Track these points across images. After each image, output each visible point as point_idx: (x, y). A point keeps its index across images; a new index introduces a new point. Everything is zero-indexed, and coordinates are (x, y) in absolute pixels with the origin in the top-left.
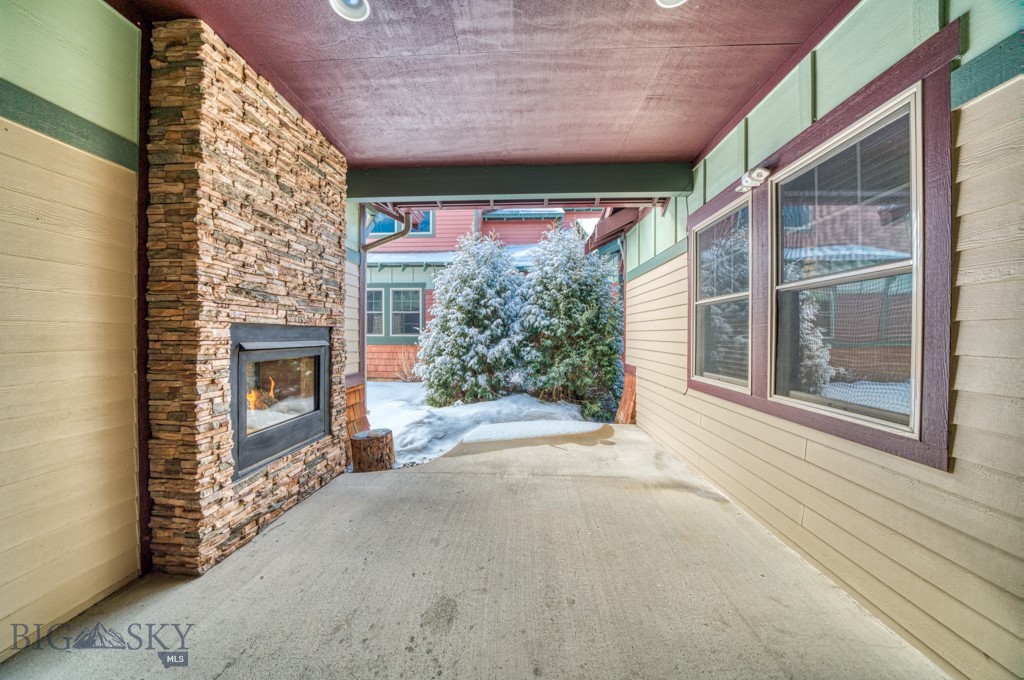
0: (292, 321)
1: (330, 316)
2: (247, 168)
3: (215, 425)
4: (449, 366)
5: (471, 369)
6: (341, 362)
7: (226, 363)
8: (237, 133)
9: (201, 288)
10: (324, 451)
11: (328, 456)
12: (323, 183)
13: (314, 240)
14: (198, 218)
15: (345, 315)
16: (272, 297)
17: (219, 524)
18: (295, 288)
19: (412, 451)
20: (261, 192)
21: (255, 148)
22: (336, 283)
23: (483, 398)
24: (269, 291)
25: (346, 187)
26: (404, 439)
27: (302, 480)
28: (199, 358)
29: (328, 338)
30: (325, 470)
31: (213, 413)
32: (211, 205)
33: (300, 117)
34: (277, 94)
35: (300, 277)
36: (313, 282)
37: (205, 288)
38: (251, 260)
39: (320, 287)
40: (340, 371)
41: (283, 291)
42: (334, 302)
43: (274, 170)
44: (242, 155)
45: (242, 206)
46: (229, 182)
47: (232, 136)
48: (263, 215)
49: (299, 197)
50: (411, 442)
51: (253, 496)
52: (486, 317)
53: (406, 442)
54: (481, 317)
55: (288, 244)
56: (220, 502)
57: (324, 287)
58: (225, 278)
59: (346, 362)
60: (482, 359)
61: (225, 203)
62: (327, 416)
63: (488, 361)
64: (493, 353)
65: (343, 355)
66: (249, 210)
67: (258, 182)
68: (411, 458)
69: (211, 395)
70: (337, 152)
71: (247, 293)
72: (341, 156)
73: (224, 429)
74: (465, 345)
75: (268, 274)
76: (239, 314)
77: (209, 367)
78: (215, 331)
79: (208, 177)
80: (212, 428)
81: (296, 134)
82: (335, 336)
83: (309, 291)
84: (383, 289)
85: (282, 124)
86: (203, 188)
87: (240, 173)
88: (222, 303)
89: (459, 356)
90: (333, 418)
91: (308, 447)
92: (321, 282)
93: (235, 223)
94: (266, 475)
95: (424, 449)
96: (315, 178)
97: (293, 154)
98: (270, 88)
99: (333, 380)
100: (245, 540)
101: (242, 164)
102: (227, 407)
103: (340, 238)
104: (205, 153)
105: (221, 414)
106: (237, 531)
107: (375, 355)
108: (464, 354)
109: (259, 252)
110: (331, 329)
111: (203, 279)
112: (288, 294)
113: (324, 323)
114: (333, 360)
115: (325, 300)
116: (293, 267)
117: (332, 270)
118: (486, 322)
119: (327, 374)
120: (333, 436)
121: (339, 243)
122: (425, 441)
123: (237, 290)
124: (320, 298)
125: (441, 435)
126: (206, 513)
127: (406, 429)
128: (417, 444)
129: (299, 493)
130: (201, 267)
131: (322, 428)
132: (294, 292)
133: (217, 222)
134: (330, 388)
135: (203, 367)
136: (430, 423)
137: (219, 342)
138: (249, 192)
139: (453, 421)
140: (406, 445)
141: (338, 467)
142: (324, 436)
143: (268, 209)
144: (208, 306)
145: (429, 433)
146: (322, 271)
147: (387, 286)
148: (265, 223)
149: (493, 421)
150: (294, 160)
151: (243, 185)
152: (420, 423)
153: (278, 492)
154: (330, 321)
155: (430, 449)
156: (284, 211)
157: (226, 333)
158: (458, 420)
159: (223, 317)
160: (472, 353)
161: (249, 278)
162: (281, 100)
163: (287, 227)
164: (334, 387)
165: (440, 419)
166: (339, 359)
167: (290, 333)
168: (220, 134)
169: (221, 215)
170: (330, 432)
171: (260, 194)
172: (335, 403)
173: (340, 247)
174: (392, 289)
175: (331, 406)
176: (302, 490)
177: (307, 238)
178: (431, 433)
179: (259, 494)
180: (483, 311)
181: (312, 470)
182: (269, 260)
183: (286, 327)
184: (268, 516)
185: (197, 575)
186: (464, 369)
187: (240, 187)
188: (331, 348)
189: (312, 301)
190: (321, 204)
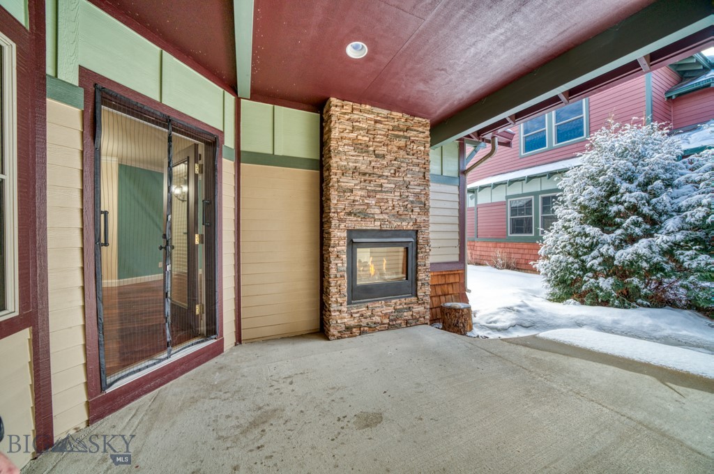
0: (384, 227)
1: (415, 223)
2: (356, 153)
3: (338, 276)
4: (564, 264)
5: (591, 269)
6: (426, 252)
7: (345, 248)
8: (350, 139)
9: (331, 215)
10: (411, 305)
11: (414, 310)
12: (409, 143)
13: (402, 179)
14: (331, 184)
15: (430, 222)
16: (371, 215)
17: (339, 321)
18: (386, 209)
19: (492, 329)
20: (363, 163)
21: (360, 142)
22: (422, 202)
23: (605, 303)
24: (369, 212)
25: (430, 139)
26: (492, 318)
27: (391, 318)
28: (332, 245)
29: (415, 237)
30: (410, 317)
31: (337, 270)
32: (337, 177)
33: (389, 112)
34: (373, 108)
35: (390, 202)
36: (401, 204)
37: (333, 215)
38: (358, 198)
39: (406, 207)
40: (425, 258)
41: (378, 211)
42: (419, 214)
43: (371, 149)
44: (352, 148)
45: (353, 173)
46: (346, 163)
47: (346, 141)
48: (364, 174)
49: (389, 157)
50: (495, 322)
51: (358, 315)
52: (618, 214)
53: (491, 320)
54: (612, 214)
55: (381, 186)
56: (340, 311)
57: (409, 206)
58: (344, 209)
59: (431, 253)
60: (608, 261)
61: (343, 174)
62: (414, 285)
63: (615, 263)
64: (624, 255)
65: (427, 248)
66: (357, 174)
67: (361, 158)
68: (489, 334)
69: (336, 262)
70: (420, 119)
71: (355, 215)
72: (424, 120)
73: (343, 278)
74: (587, 244)
75: (368, 204)
76: (351, 225)
77: (335, 249)
78: (339, 234)
79: (335, 165)
80: (336, 277)
81: (387, 123)
82: (420, 236)
83: (397, 209)
84: (533, 197)
85: (376, 122)
86: (333, 171)
87: (351, 157)
88: (341, 220)
89: (577, 256)
90: (419, 288)
91: (397, 300)
92: (406, 203)
93: (348, 182)
94: (367, 307)
95: (504, 330)
96: (402, 143)
97: (384, 135)
98: (368, 107)
99: (419, 263)
100: (352, 335)
101: (353, 153)
102: (345, 269)
103: (424, 173)
104: (332, 155)
105: (341, 271)
106: (348, 328)
107: (526, 251)
108: (585, 254)
109: (363, 193)
110: (417, 231)
111: (333, 210)
112: (381, 213)
113: (410, 227)
114: (419, 251)
115: (410, 213)
116: (385, 197)
117: (417, 195)
118: (618, 220)
119: (414, 259)
120: (418, 299)
121: (424, 176)
122: (507, 324)
123: (350, 214)
124: (406, 213)
125: (527, 324)
126: (333, 314)
127: (497, 310)
128: (499, 325)
129: (389, 324)
130: (332, 206)
131: (410, 291)
132: (386, 211)
133: (339, 184)
134: (417, 268)
135: (332, 249)
136: (518, 311)
137: (340, 239)
138: (357, 165)
139: (547, 316)
140: (491, 323)
141: (422, 319)
142: (412, 296)
143: (369, 170)
144: (334, 222)
145: (513, 319)
146: (408, 196)
147: (536, 194)
148: (367, 177)
149: (601, 328)
150: (385, 138)
151: (353, 163)
152: (510, 309)
153: (374, 318)
154: (416, 226)
155: (509, 332)
156: (378, 168)
157: (345, 234)
158: (554, 317)
159: (342, 226)
160: (595, 253)
161: (357, 207)
162: (376, 110)
163: (380, 176)
164: (419, 268)
165: (532, 310)
166: (424, 250)
167: (384, 234)
168: (340, 143)
169: (341, 180)
170: (416, 296)
171: (362, 164)
172: (420, 278)
173: (425, 178)
174: (540, 196)
175: (417, 280)
176: (391, 323)
177: (396, 179)
178: (516, 319)
179: (362, 315)
180: (614, 208)
181: (400, 314)
182: (369, 197)
183: (381, 230)
184: (366, 328)
185: (329, 340)
186: (584, 269)
187: (351, 164)
188: (417, 242)
189: (400, 215)
190: (407, 156)
